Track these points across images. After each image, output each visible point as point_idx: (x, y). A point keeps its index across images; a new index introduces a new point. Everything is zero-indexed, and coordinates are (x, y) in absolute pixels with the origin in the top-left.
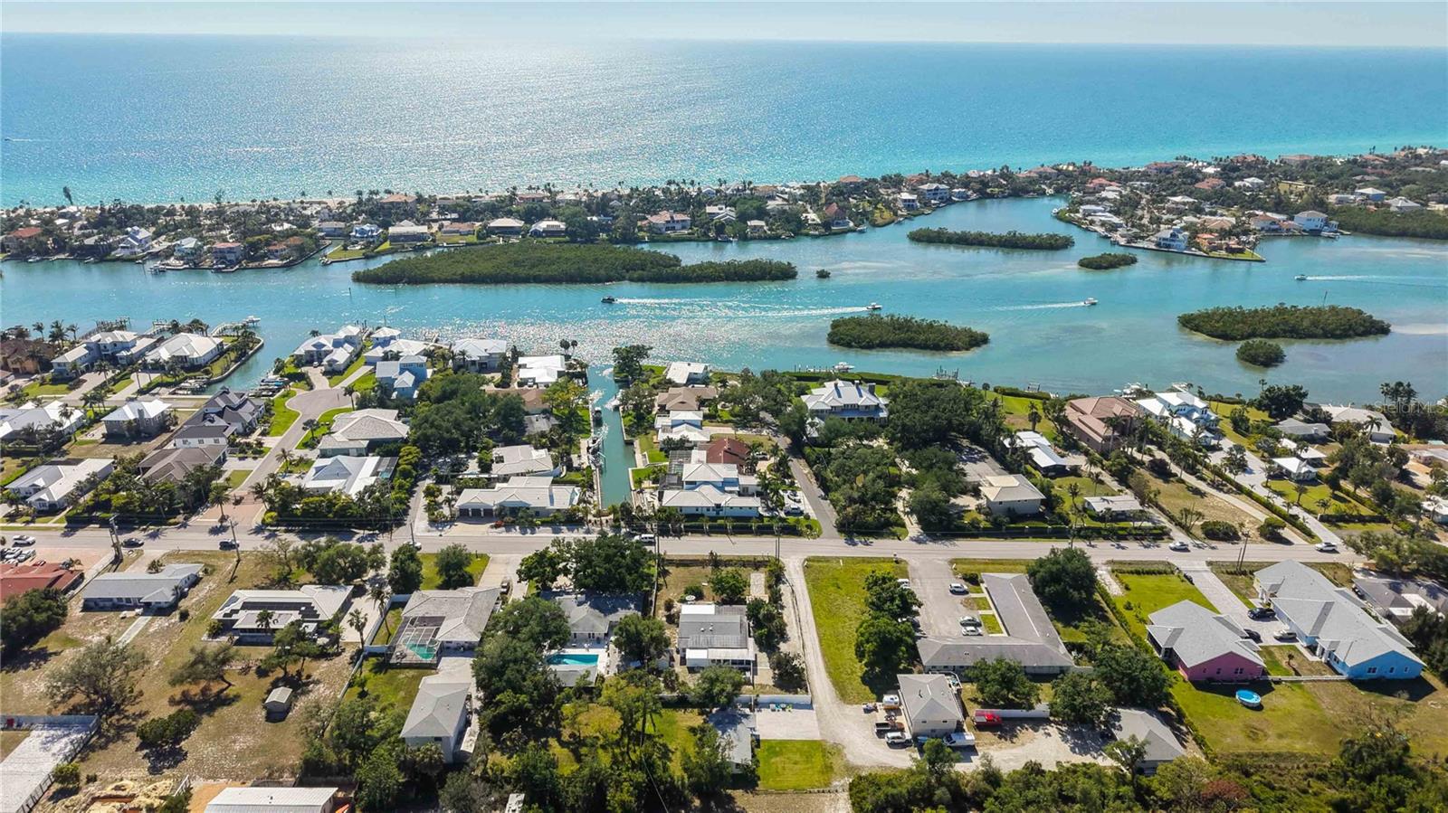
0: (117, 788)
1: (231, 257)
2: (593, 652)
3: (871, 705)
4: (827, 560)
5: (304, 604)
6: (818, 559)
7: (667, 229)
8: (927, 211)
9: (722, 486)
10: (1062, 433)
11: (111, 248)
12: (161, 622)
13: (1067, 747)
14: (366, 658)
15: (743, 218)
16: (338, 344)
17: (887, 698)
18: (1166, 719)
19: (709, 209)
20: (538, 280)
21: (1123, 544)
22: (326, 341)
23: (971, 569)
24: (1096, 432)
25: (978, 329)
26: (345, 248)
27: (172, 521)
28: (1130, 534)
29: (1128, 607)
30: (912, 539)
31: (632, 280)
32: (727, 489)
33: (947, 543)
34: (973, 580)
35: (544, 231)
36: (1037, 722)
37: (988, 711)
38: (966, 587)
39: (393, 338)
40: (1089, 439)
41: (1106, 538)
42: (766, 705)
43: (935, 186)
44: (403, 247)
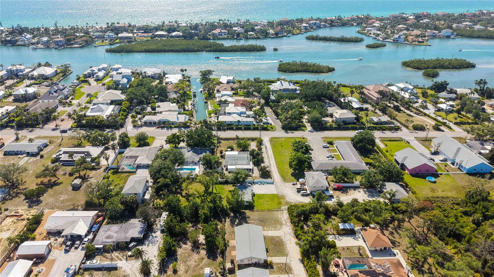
0: (16, 212)
1: (61, 44)
2: (194, 167)
3: (295, 183)
4: (278, 138)
5: (86, 152)
6: (275, 138)
7: (219, 35)
8: (312, 30)
9: (240, 114)
10: (362, 97)
11: (17, 41)
12: (33, 159)
13: (366, 196)
14: (109, 170)
15: (246, 31)
16: (99, 70)
17: (300, 180)
18: (402, 186)
19: (234, 29)
20: (172, 51)
21: (384, 132)
22: (95, 69)
23: (330, 140)
24: (374, 97)
25: (331, 66)
26: (103, 41)
27: (38, 126)
28: (387, 129)
29: (387, 151)
30: (308, 131)
31: (206, 51)
32: (242, 115)
33: (321, 132)
34: (331, 143)
35: (175, 36)
36: (355, 188)
37: (338, 184)
38: (328, 146)
39: (120, 68)
40: (371, 99)
41: (378, 130)
42: (257, 183)
43: (315, 22)
44: (124, 41)
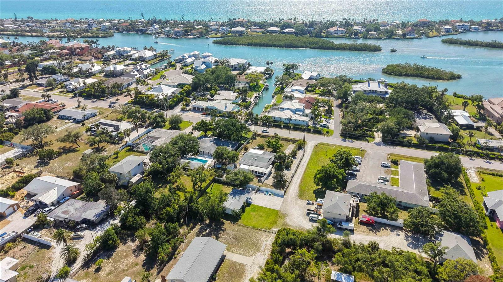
0: (21, 169)
1: (178, 34)
4: (328, 145)
6: (324, 144)
7: (335, 33)
8: (455, 33)
9: (295, 111)
10: (480, 113)
13: (406, 243)
14: (127, 147)
15: (368, 31)
16: (190, 57)
17: (319, 200)
18: (474, 244)
19: (355, 27)
21: (490, 161)
22: (186, 55)
23: (395, 158)
26: (216, 34)
27: (102, 98)
28: (497, 158)
29: (479, 188)
30: (374, 143)
33: (392, 147)
34: (396, 163)
35: (286, 32)
40: (493, 116)
41: (482, 157)
42: (263, 192)
43: (462, 24)
